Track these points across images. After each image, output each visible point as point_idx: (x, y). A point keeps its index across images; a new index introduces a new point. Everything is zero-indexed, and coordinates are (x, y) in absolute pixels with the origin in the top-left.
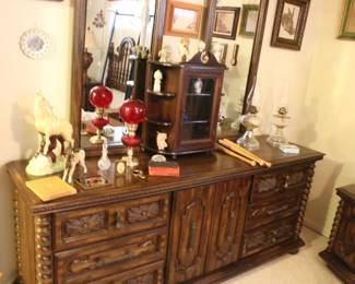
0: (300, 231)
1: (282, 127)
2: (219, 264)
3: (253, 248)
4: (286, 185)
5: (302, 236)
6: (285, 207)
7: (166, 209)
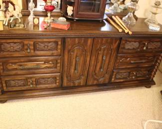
0: (154, 76)
1: (155, 14)
2: (95, 82)
3: (120, 79)
4: (145, 48)
5: (155, 79)
6: (144, 61)
7: (59, 47)
